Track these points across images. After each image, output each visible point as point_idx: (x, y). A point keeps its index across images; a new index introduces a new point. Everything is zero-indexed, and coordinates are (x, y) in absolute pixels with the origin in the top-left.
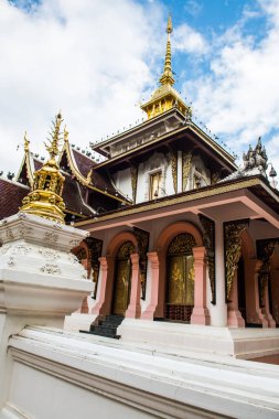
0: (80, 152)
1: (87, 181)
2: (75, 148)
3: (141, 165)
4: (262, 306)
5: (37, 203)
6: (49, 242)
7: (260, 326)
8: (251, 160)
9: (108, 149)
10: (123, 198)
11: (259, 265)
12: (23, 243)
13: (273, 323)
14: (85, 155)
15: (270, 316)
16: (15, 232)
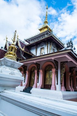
0: (21, 41)
1: (23, 50)
3: (38, 45)
4: (70, 85)
5: (9, 55)
6: (12, 66)
7: (70, 91)
8: (69, 45)
9: (29, 41)
10: (33, 55)
11: (70, 74)
12: (5, 66)
13: (73, 90)
14: (23, 42)
15: (73, 88)
16: (3, 63)
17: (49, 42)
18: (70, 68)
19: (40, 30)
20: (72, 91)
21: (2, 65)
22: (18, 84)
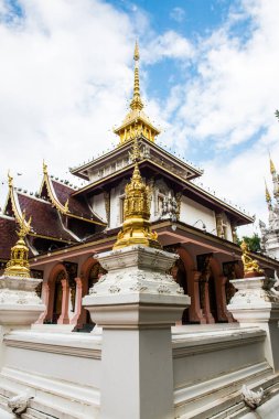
0: (59, 181)
1: (64, 209)
2: (54, 179)
3: (113, 190)
4: (202, 307)
5: (14, 267)
7: (198, 323)
9: (86, 172)
11: (197, 275)
13: (212, 319)
14: (63, 184)
15: (210, 315)
16: (4, 284)
20: (207, 323)
21: (2, 287)
22: (34, 318)
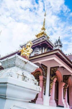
17: (44, 48)
18: (64, 76)
19: (37, 36)
